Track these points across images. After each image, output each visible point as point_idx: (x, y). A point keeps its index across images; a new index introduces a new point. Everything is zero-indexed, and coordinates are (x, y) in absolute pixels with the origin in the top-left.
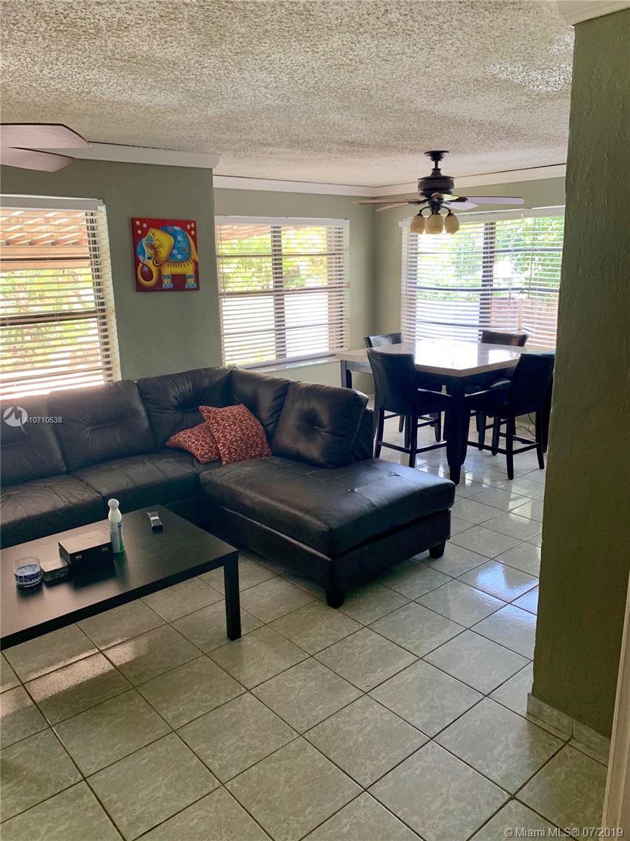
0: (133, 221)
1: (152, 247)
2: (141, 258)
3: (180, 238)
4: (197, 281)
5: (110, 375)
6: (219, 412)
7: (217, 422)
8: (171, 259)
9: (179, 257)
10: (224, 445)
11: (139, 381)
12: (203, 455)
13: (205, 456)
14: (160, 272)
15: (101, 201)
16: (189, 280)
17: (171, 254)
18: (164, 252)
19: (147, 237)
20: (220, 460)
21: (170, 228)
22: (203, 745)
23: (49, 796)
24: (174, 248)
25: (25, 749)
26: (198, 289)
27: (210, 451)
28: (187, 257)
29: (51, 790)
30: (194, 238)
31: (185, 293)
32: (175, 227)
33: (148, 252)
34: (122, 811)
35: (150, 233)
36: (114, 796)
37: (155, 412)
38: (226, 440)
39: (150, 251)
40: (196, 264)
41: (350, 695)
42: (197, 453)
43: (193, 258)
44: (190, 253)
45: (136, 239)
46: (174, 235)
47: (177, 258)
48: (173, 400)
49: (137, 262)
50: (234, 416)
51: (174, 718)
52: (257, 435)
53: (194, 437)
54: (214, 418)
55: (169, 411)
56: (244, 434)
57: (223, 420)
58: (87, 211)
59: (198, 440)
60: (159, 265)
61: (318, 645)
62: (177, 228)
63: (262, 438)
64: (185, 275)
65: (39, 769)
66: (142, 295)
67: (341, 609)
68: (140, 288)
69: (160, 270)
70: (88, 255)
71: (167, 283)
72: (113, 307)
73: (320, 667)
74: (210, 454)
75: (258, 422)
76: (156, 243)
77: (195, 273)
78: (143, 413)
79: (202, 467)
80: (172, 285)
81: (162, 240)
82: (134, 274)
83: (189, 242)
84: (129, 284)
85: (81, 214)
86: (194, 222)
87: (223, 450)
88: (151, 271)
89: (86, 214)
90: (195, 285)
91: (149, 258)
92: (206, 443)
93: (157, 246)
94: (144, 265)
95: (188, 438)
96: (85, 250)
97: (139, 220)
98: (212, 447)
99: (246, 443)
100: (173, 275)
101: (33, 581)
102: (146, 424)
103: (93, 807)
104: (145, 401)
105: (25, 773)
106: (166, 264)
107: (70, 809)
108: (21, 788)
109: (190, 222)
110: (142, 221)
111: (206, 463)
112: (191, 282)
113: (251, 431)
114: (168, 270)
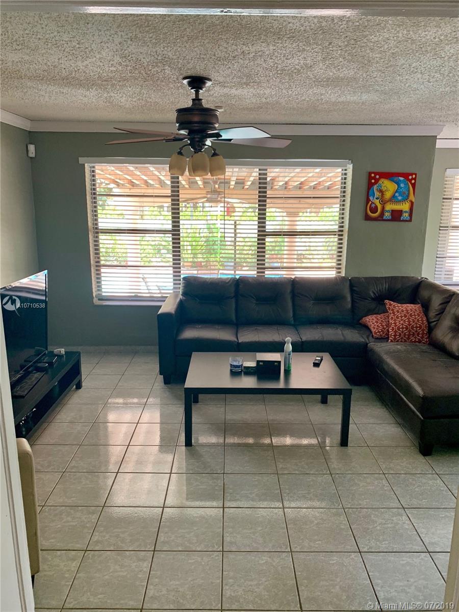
0: (370, 173)
1: (381, 191)
2: (371, 198)
3: (402, 185)
4: (411, 215)
5: (340, 272)
6: (398, 306)
7: (393, 313)
8: (393, 199)
9: (400, 198)
10: (393, 329)
11: (352, 278)
12: (377, 333)
13: (378, 334)
14: (383, 208)
15: (350, 161)
16: (404, 214)
17: (394, 196)
18: (388, 195)
19: (377, 185)
20: (388, 338)
21: (396, 179)
22: (287, 487)
23: (206, 472)
24: (396, 192)
25: (209, 450)
26: (410, 220)
27: (382, 331)
28: (406, 198)
29: (208, 471)
30: (414, 186)
31: (401, 222)
32: (400, 178)
33: (377, 194)
34: (231, 494)
35: (380, 182)
36: (231, 487)
37: (357, 299)
38: (396, 326)
39: (378, 194)
40: (412, 203)
41: (391, 504)
42: (373, 330)
43: (410, 199)
44: (408, 196)
45: (370, 185)
46: (398, 183)
47: (398, 199)
48: (372, 295)
49: (368, 200)
50: (407, 311)
51: (281, 468)
52: (420, 327)
53: (375, 320)
54: (393, 310)
55: (367, 301)
56: (410, 325)
57: (398, 312)
58: (343, 168)
59: (377, 322)
60: (384, 203)
61: (394, 470)
62: (402, 179)
63: (423, 330)
64: (402, 211)
65: (209, 460)
66: (368, 223)
67: (427, 458)
68: (367, 218)
69: (383, 206)
70: (339, 196)
71: (387, 215)
72: (347, 230)
73: (384, 482)
74: (381, 333)
75: (425, 319)
76: (384, 189)
77: (410, 209)
78: (349, 299)
79: (373, 340)
80: (391, 217)
81: (389, 187)
82: (365, 209)
83: (409, 188)
84: (361, 215)
85: (339, 170)
86: (416, 174)
87: (391, 332)
88: (376, 207)
89: (342, 170)
90: (409, 218)
91: (377, 199)
92: (382, 325)
93: (384, 190)
94: (372, 203)
95: (372, 321)
96: (338, 193)
97: (374, 173)
98: (385, 329)
99: (410, 331)
100: (393, 211)
101: (236, 369)
102: (349, 306)
103: (220, 486)
104: (352, 291)
105: (203, 459)
106: (389, 203)
107: (211, 482)
108: (197, 464)
109: (412, 174)
110: (376, 174)
111: (377, 338)
112: (406, 216)
113: (416, 324)
114: (389, 207)
